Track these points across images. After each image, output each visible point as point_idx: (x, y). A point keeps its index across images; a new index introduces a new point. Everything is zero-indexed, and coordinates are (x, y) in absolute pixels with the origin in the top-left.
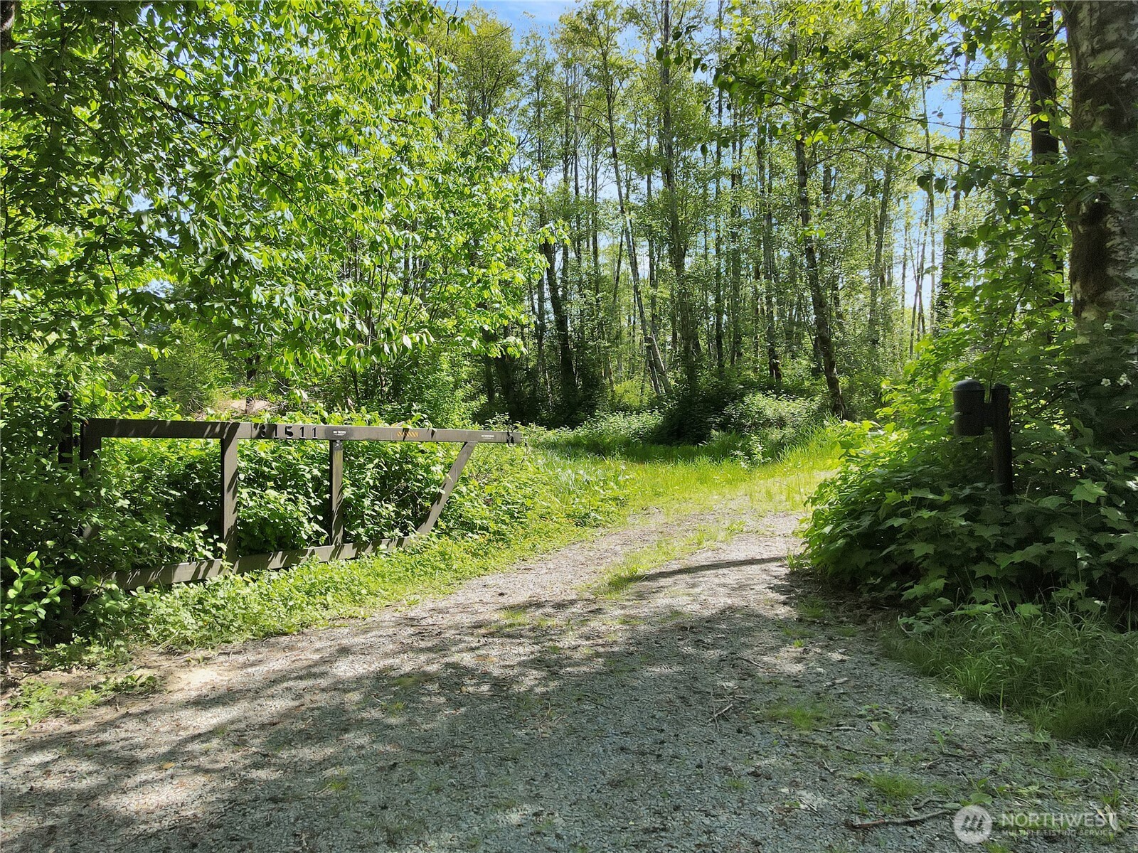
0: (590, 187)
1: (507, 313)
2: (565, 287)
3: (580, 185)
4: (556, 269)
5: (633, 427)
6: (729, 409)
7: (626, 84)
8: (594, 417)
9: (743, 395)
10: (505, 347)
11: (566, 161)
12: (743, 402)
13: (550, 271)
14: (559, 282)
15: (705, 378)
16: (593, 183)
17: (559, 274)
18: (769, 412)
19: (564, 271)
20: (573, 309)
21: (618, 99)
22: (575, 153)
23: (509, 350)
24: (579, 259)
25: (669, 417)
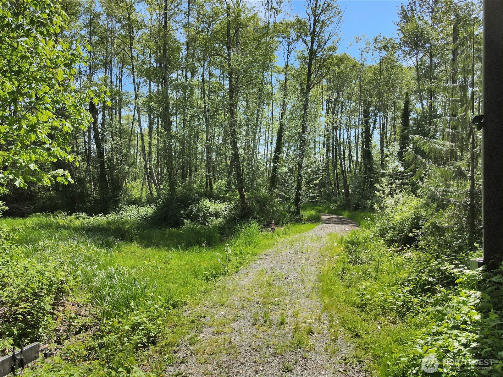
0: (118, 84)
1: (56, 153)
2: (103, 134)
3: (113, 81)
4: (98, 123)
5: (140, 214)
6: (192, 207)
7: (140, 33)
8: (118, 207)
9: (198, 200)
10: (55, 177)
11: (106, 67)
12: (199, 204)
13: (95, 123)
14: (100, 130)
15: (179, 189)
16: (120, 82)
17: (100, 126)
18: (212, 209)
19: (103, 124)
20: (107, 146)
21: (136, 39)
22: (111, 63)
23: (59, 179)
24: (112, 119)
25: (160, 209)
